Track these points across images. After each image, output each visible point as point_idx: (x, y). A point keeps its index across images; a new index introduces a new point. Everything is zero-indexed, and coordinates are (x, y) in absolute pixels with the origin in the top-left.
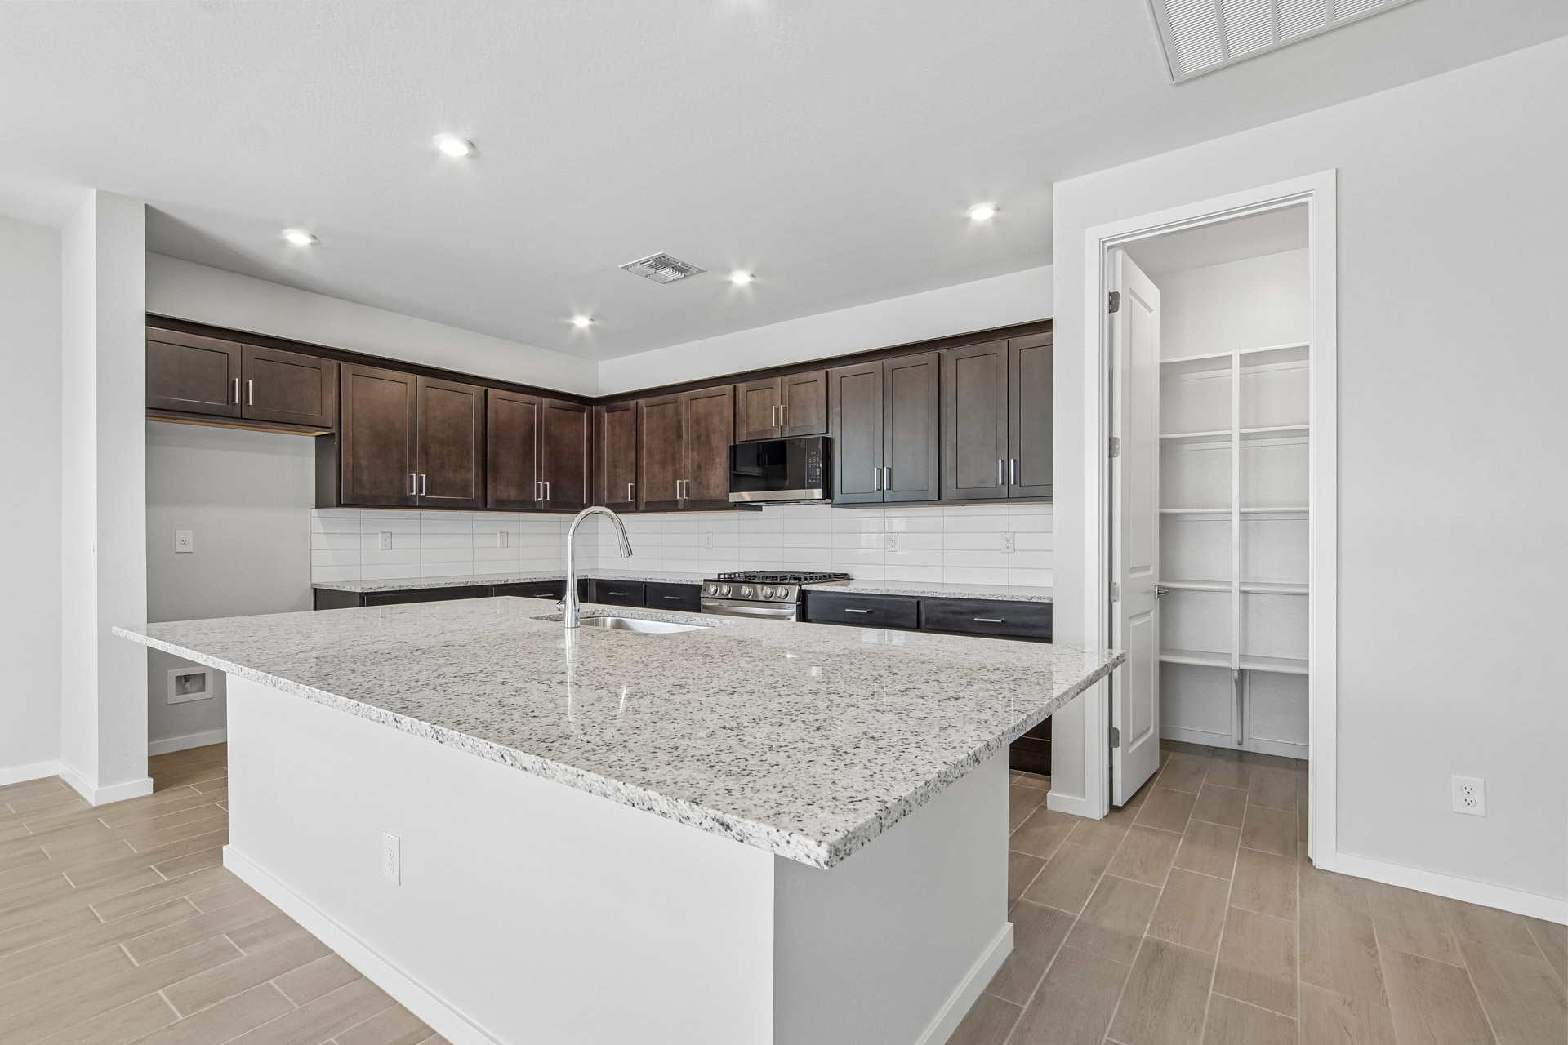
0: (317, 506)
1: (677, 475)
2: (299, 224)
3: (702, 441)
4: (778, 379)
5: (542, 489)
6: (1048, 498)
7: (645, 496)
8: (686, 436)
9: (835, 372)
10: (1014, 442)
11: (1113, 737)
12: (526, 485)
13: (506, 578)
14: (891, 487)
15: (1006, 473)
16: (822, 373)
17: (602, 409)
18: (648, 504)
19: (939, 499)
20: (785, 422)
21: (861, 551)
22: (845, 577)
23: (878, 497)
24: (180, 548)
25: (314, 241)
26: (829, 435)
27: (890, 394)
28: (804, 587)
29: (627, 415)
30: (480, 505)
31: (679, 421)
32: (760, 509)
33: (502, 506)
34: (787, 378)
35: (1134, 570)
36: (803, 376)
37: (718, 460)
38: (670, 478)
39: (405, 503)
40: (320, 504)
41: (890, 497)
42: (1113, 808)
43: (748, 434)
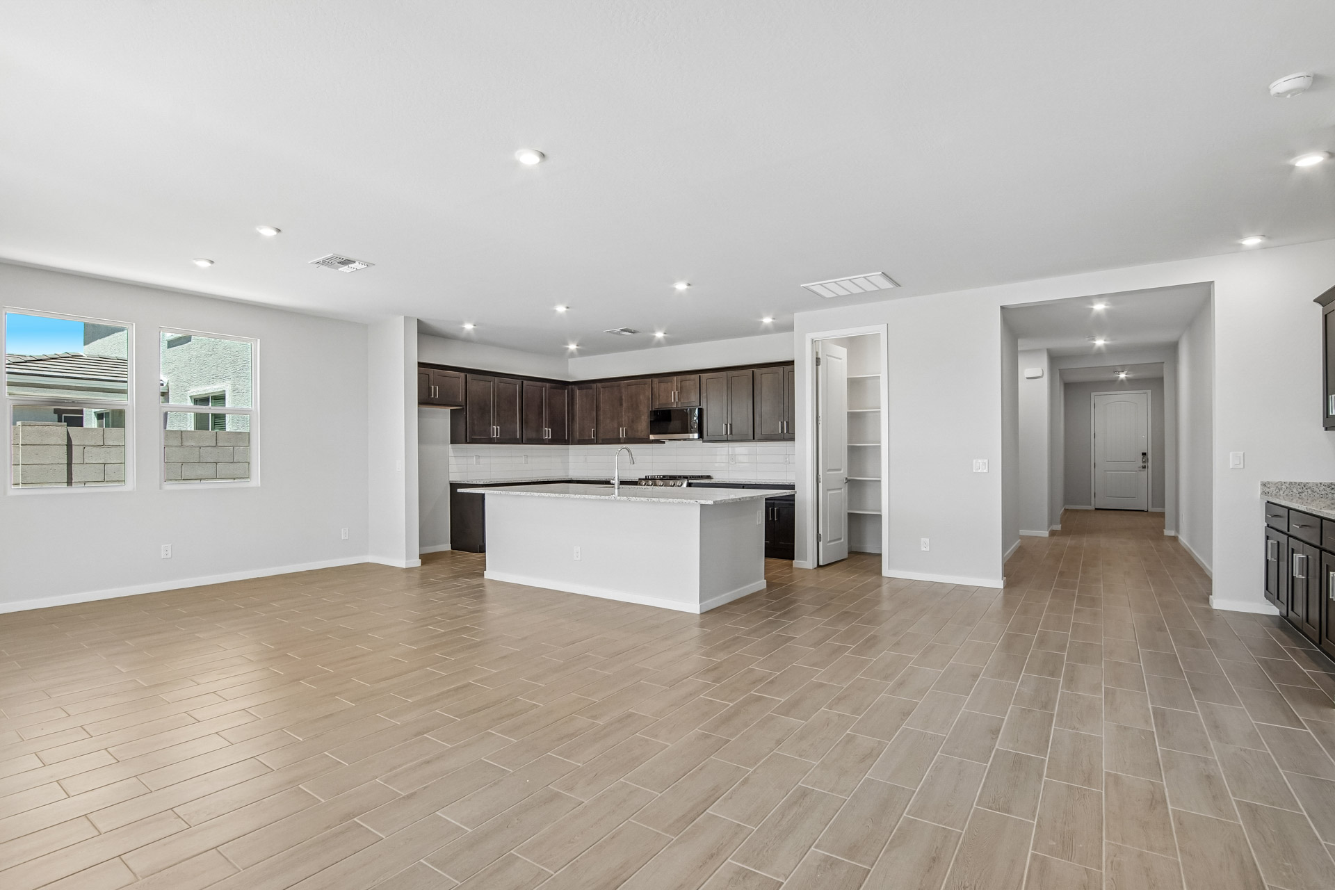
0: (451, 443)
1: (620, 425)
2: (470, 321)
3: (634, 407)
4: (675, 378)
5: (547, 433)
6: (793, 439)
7: (601, 435)
8: (625, 405)
9: (704, 376)
10: (786, 414)
11: (818, 538)
12: (539, 429)
14: (731, 433)
15: (782, 428)
16: (698, 376)
17: (575, 388)
18: (603, 440)
19: (754, 439)
20: (679, 400)
21: (716, 465)
22: (709, 477)
23: (725, 437)
25: (474, 327)
26: (701, 407)
27: (730, 387)
28: (690, 481)
29: (591, 391)
30: (520, 441)
31: (621, 397)
32: (664, 443)
33: (531, 441)
34: (679, 377)
35: (829, 470)
36: (688, 377)
37: (643, 417)
38: (616, 426)
39: (490, 441)
40: (453, 442)
41: (732, 436)
42: (819, 566)
43: (659, 404)
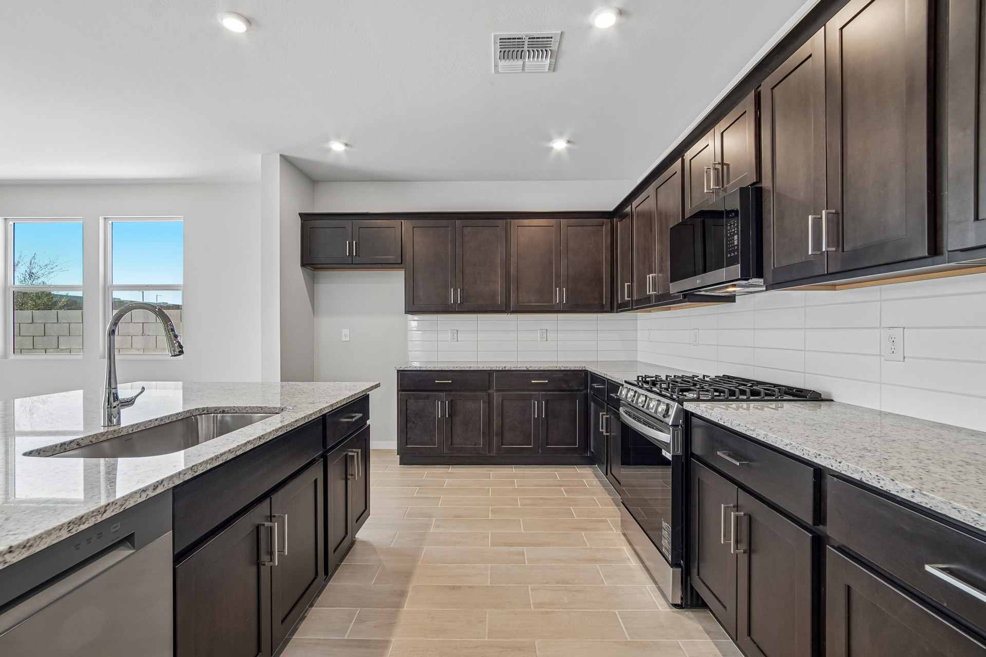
1: (650, 270)
2: (338, 137)
3: (663, 230)
5: (559, 294)
7: (635, 294)
8: (655, 229)
12: (545, 291)
13: (503, 366)
17: (618, 219)
18: (636, 301)
19: (935, 248)
24: (344, 339)
25: (347, 148)
29: (627, 220)
30: (505, 308)
31: (651, 215)
43: (691, 210)
